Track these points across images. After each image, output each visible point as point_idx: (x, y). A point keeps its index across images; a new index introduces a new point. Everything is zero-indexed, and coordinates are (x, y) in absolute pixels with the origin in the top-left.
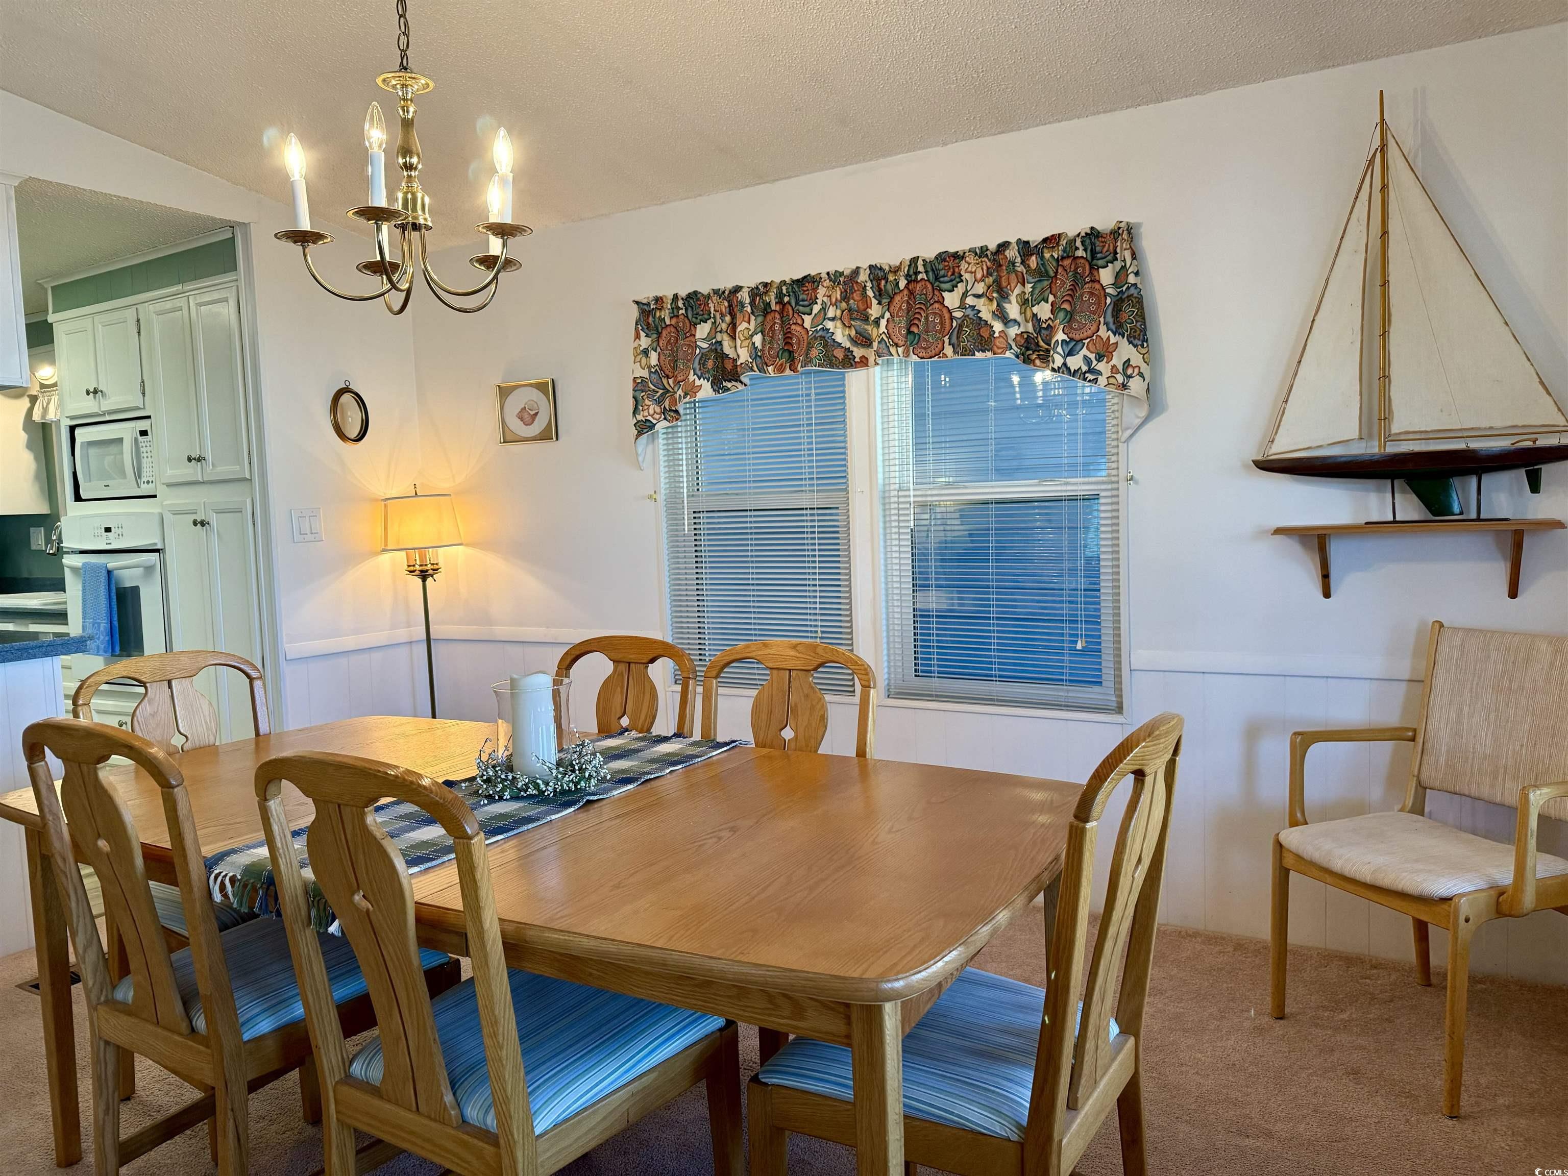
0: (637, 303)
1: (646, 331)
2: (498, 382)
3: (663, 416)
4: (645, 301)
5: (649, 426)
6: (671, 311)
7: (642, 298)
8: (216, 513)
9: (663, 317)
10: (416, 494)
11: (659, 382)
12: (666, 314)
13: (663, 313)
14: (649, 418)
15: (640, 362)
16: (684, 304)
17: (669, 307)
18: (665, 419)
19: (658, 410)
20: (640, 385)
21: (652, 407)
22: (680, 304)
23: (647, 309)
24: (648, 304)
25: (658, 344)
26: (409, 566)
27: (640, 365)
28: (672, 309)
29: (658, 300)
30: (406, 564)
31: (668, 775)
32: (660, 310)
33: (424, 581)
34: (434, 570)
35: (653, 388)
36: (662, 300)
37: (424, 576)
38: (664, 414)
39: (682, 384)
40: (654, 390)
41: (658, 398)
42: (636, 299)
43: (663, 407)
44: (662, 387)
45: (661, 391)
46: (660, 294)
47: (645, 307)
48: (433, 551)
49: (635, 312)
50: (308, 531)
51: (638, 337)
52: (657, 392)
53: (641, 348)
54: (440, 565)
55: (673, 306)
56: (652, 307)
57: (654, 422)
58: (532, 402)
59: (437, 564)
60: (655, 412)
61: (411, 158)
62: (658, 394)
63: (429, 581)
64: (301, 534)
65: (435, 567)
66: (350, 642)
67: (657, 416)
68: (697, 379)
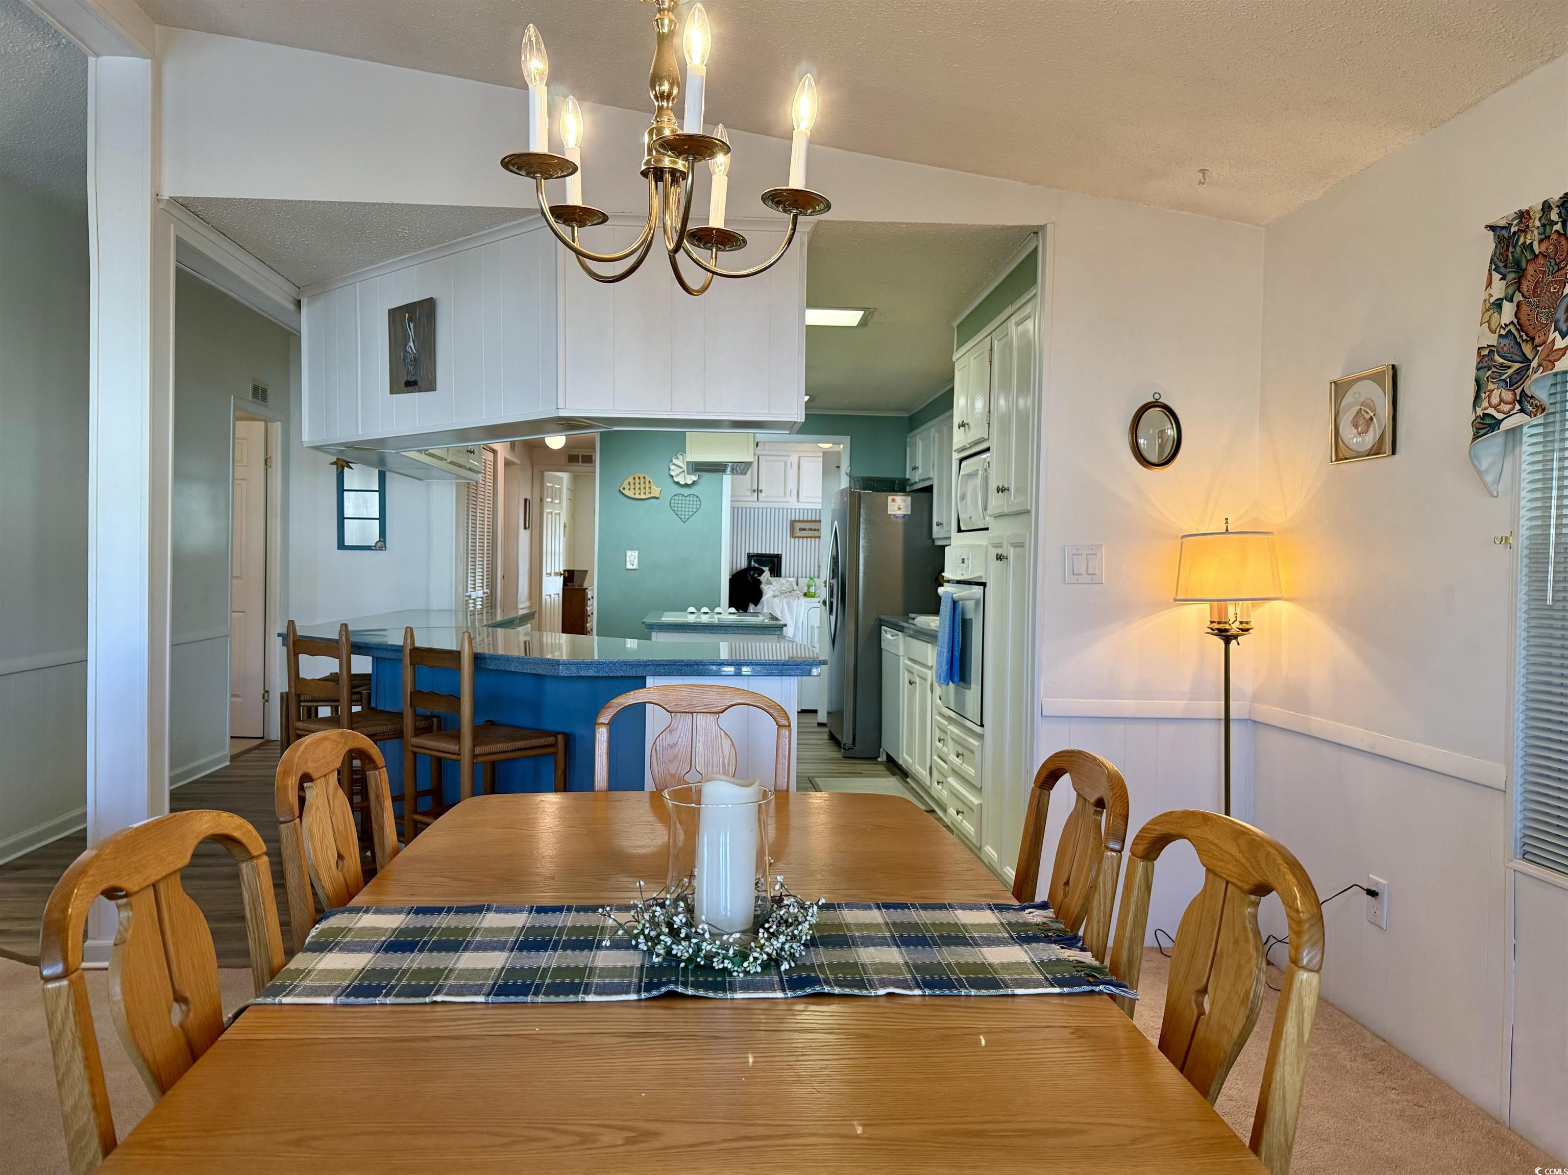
0: (1492, 228)
1: (1503, 270)
2: (1335, 377)
3: (1518, 407)
4: (1503, 223)
5: (1489, 425)
6: (1541, 229)
7: (1498, 219)
8: (1014, 547)
9: (1528, 242)
10: (1227, 530)
11: (1515, 350)
12: (1533, 237)
13: (1528, 236)
14: (1491, 411)
15: (1489, 322)
16: (1559, 214)
17: (1537, 223)
18: (1522, 410)
19: (1508, 396)
20: (1485, 358)
21: (1496, 393)
22: (1554, 216)
23: (1506, 236)
24: (1507, 227)
25: (1519, 289)
26: (1212, 622)
27: (1489, 327)
28: (1544, 226)
29: (1523, 215)
30: (1209, 619)
31: (883, 999)
32: (1525, 232)
33: (1227, 643)
34: (1243, 630)
35: (1501, 360)
36: (1529, 214)
37: (1227, 637)
38: (1520, 402)
39: (1539, 349)
40: (1501, 365)
41: (1510, 377)
42: (1491, 222)
43: (1518, 391)
44: (1518, 358)
45: (1517, 366)
46: (1524, 208)
47: (1504, 232)
48: (1242, 604)
49: (1489, 244)
50: (1083, 572)
51: (1489, 284)
52: (1509, 367)
53: (1492, 300)
54: (1252, 625)
55: (1543, 221)
56: (1513, 230)
57: (1500, 416)
58: (1370, 401)
59: (1247, 623)
60: (1501, 401)
61: (660, 85)
62: (1510, 371)
63: (1234, 642)
64: (1074, 574)
65: (1245, 626)
66: (1129, 706)
67: (1506, 408)
68: (1558, 337)
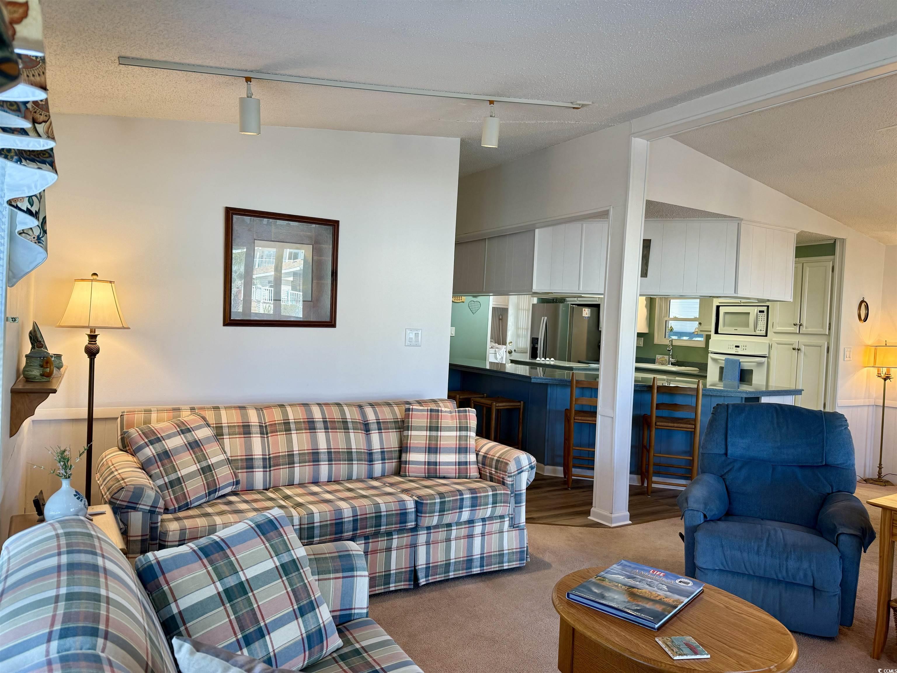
10: (886, 345)
33: (885, 381)
34: (890, 377)
50: (848, 357)
63: (888, 381)
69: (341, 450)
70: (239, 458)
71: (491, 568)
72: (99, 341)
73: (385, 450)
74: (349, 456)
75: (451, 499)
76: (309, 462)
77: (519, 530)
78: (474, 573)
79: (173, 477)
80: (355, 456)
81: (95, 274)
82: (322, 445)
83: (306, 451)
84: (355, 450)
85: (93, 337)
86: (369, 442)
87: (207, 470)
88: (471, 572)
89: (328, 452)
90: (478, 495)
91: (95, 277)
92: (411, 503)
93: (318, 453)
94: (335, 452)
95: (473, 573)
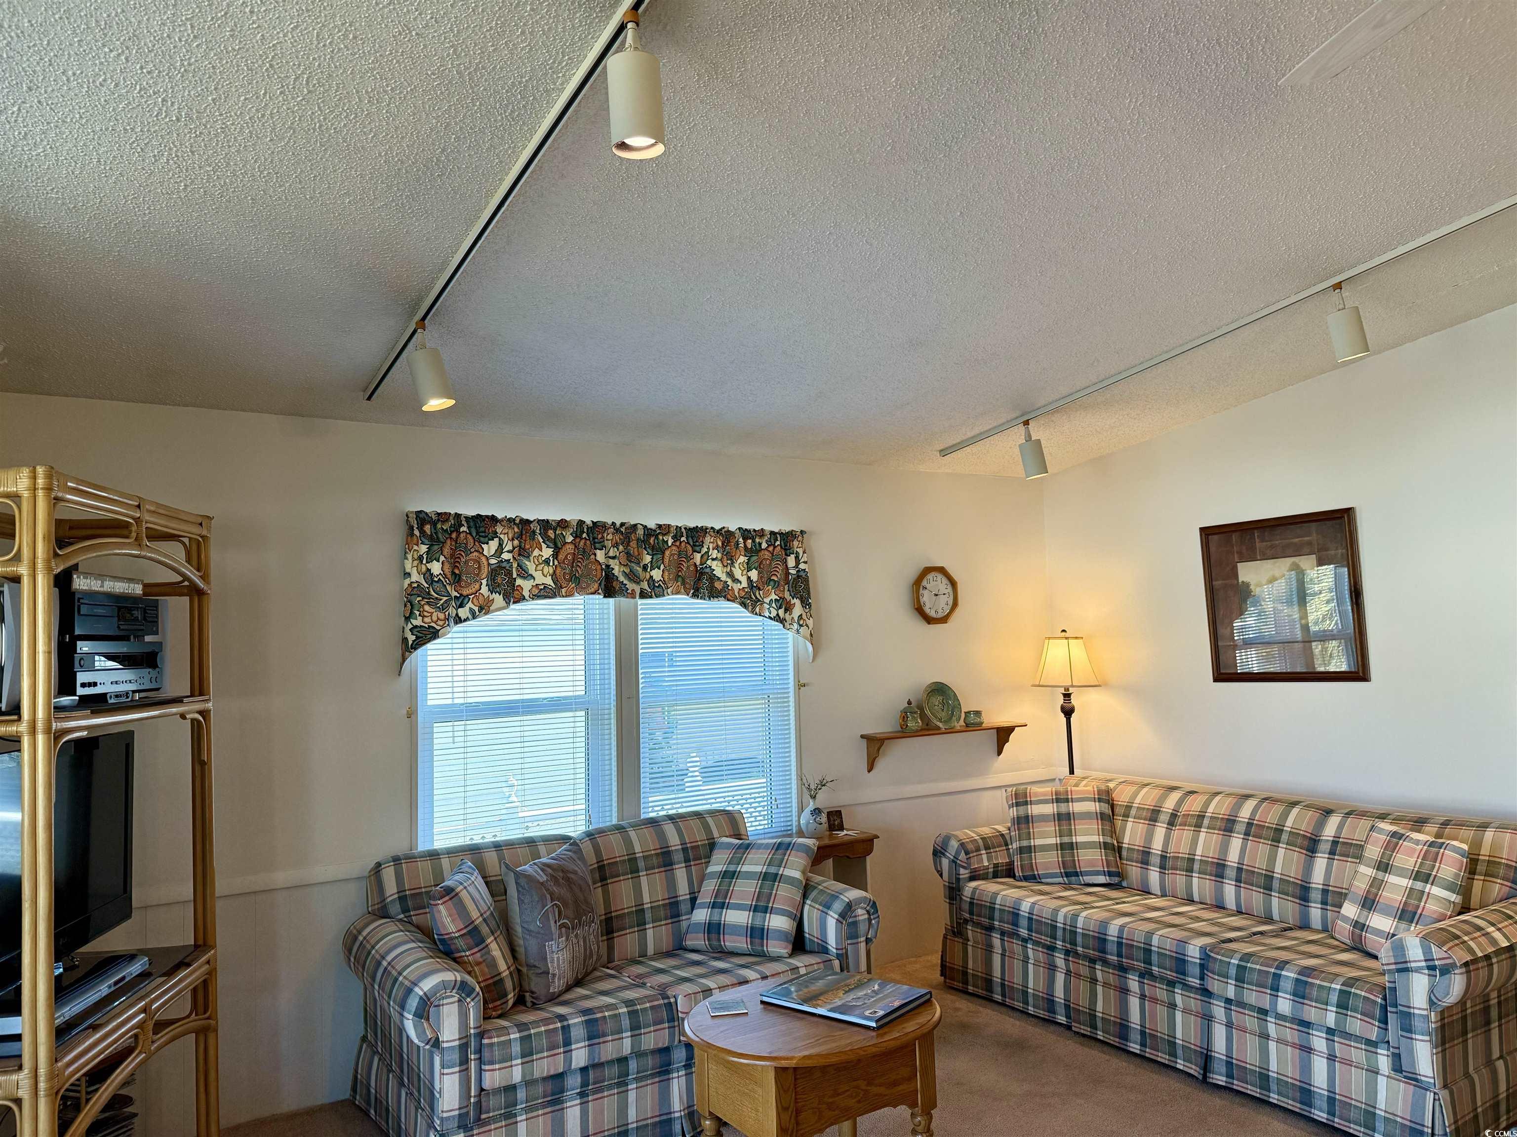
69: (1256, 870)
70: (1136, 848)
71: (1350, 1128)
72: (1074, 701)
73: (1330, 888)
74: (1267, 883)
75: (1258, 967)
76: (1211, 875)
77: (1415, 1086)
78: (1315, 1117)
79: (1025, 843)
80: (1276, 884)
81: (1064, 631)
82: (1233, 857)
83: (1210, 860)
84: (1279, 876)
85: (1067, 696)
86: (1308, 869)
87: (1068, 848)
88: (1310, 1112)
89: (1238, 868)
90: (1310, 980)
91: (1064, 634)
92: (1194, 949)
93: (1224, 865)
94: (1247, 870)
95: (1312, 1116)
